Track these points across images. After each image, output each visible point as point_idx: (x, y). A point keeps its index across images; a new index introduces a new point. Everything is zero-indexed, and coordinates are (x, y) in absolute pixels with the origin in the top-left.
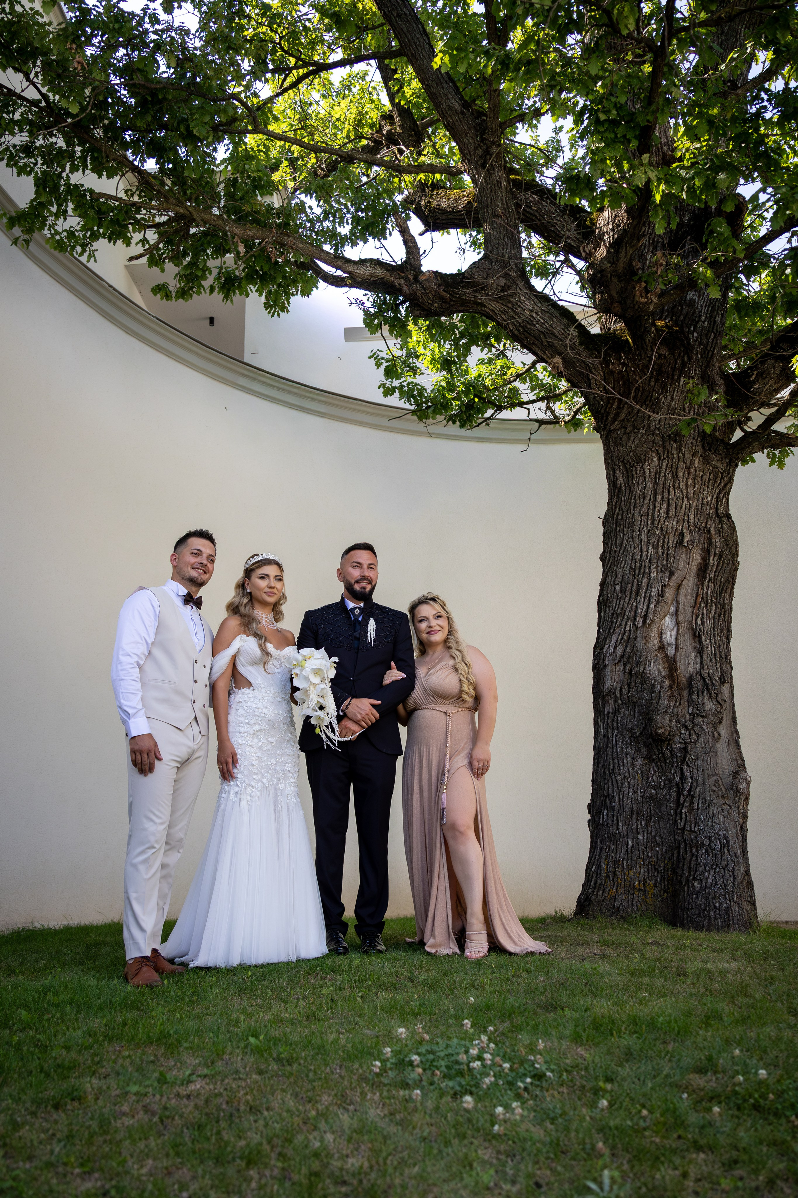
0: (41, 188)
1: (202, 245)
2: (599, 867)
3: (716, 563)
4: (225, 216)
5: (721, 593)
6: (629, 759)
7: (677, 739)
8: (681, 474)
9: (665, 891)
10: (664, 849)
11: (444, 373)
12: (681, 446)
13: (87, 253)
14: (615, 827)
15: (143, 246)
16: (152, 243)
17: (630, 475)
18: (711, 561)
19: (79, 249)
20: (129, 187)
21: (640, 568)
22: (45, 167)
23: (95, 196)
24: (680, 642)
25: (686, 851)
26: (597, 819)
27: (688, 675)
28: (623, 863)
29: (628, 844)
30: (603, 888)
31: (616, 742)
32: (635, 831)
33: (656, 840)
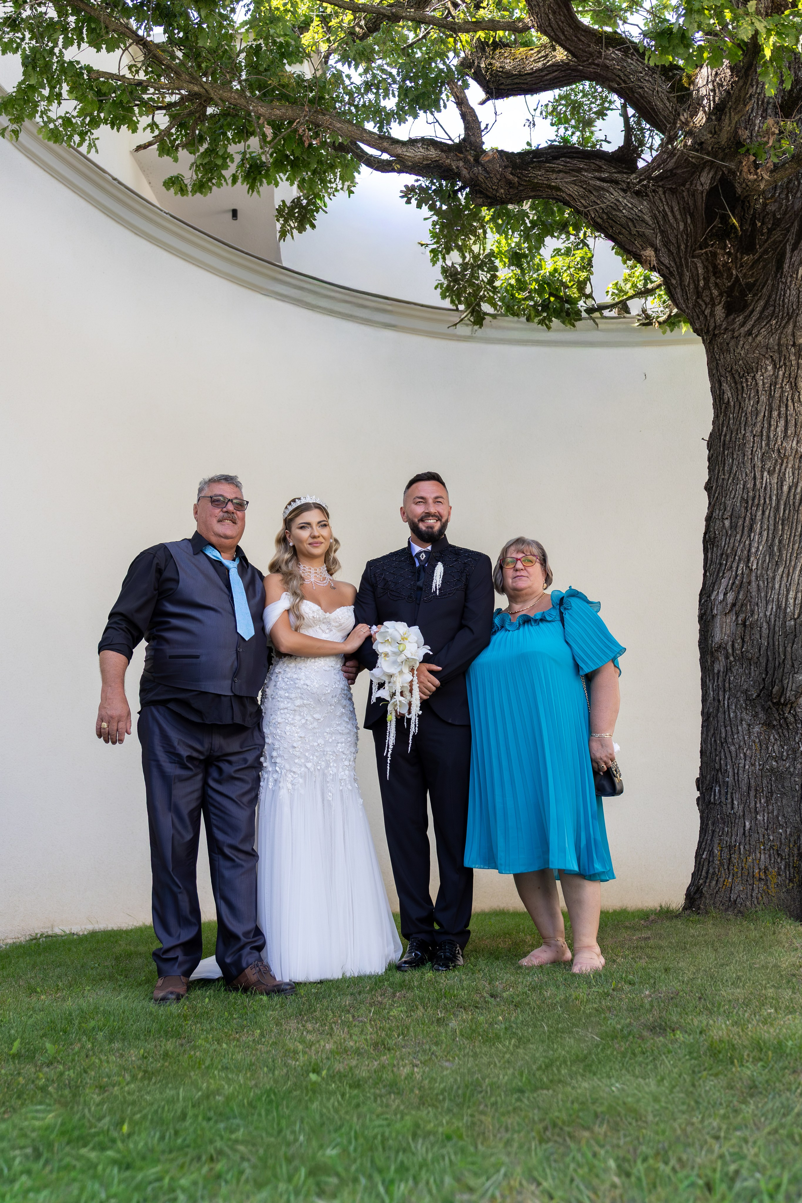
0: (30, 68)
1: (221, 127)
2: (711, 852)
4: (247, 92)
6: (745, 726)
9: (791, 881)
10: (788, 830)
11: (513, 268)
14: (729, 806)
15: (152, 131)
16: (162, 127)
17: (740, 387)
19: (77, 138)
20: (133, 63)
21: (753, 499)
22: (34, 42)
23: (94, 76)
26: (707, 797)
28: (740, 848)
29: (745, 826)
30: (716, 878)
31: (728, 706)
32: (753, 810)
33: (778, 820)
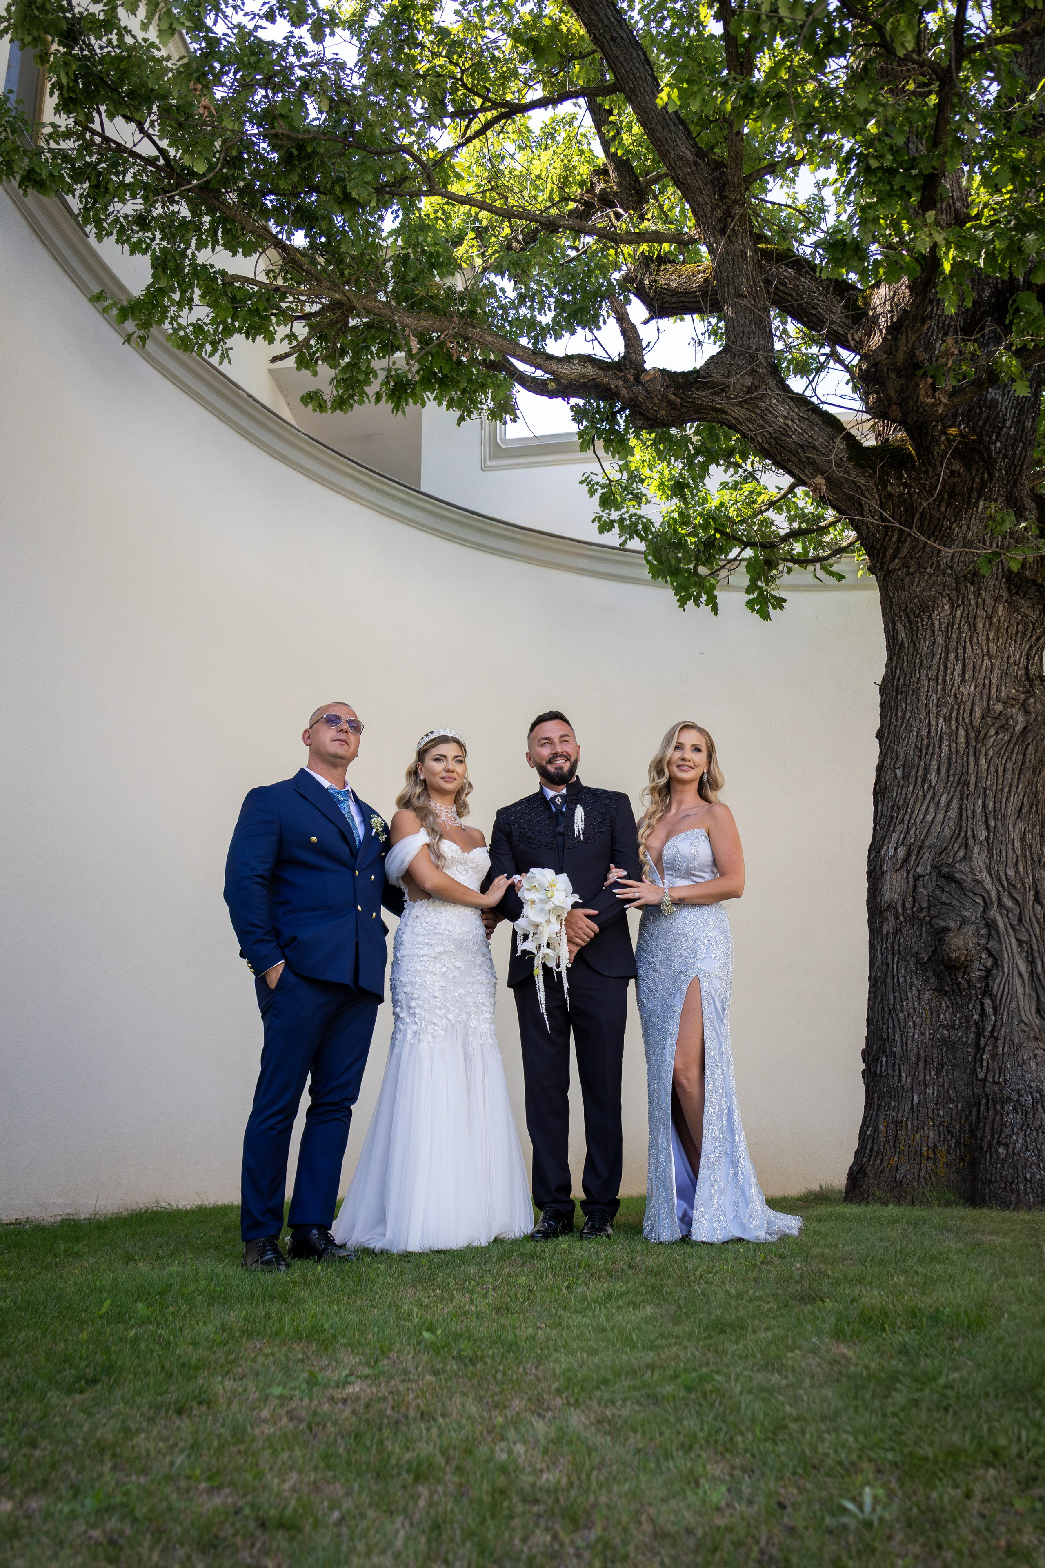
0: (160, 270)
1: (365, 341)
2: (876, 1128)
4: (393, 303)
6: (915, 992)
7: (976, 965)
8: (981, 625)
9: (961, 1160)
10: (960, 1105)
11: (675, 500)
12: (980, 589)
13: (219, 353)
14: (896, 1078)
15: (290, 343)
16: (300, 338)
17: (914, 627)
20: (271, 268)
21: (928, 747)
22: (165, 243)
23: (227, 280)
25: (988, 1107)
26: (873, 1069)
28: (907, 1124)
29: (913, 1100)
30: (881, 1156)
31: (897, 970)
32: (922, 1083)
33: (949, 1094)
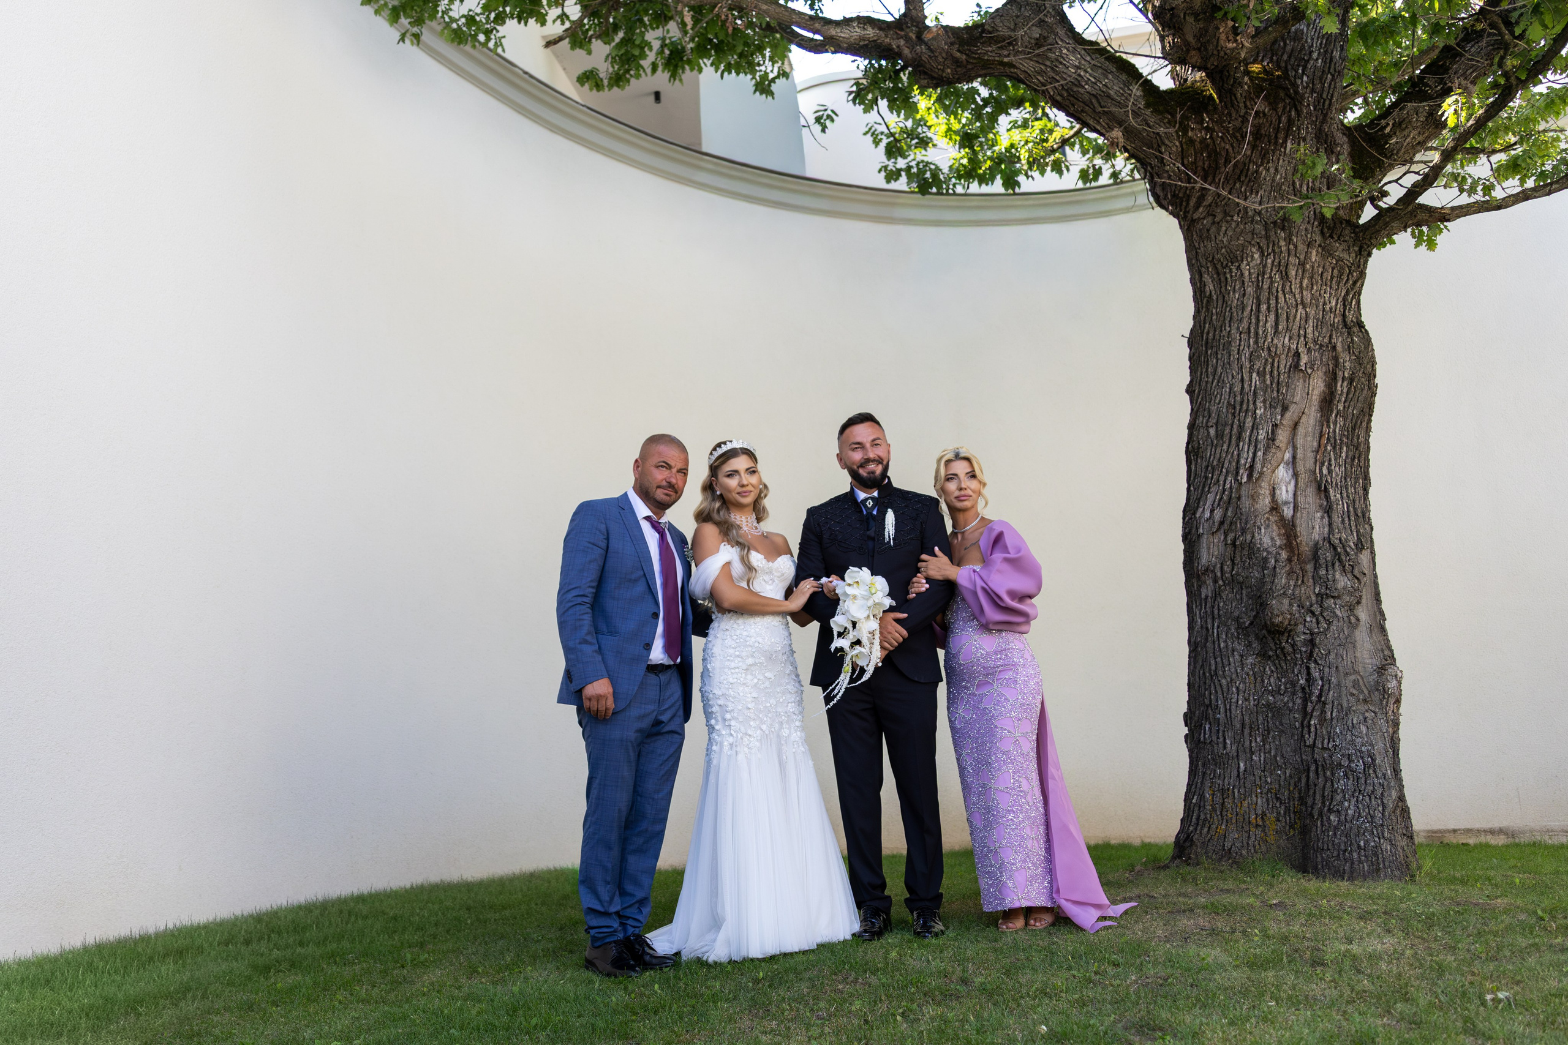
1: (637, 13)
2: (1202, 797)
3: (1345, 390)
5: (1354, 429)
6: (1237, 657)
7: (1300, 628)
8: (1293, 273)
9: (1292, 827)
10: (1288, 772)
11: (964, 148)
12: (1291, 234)
13: (492, 42)
14: (1221, 746)
16: (573, 18)
17: (1223, 279)
18: (1339, 388)
19: (481, 37)
21: (1241, 404)
24: (1300, 499)
25: (1317, 774)
26: (1196, 736)
27: (1311, 544)
28: (1234, 792)
29: (1239, 767)
30: (1207, 825)
31: (1218, 634)
32: (1248, 750)
33: (1276, 761)
